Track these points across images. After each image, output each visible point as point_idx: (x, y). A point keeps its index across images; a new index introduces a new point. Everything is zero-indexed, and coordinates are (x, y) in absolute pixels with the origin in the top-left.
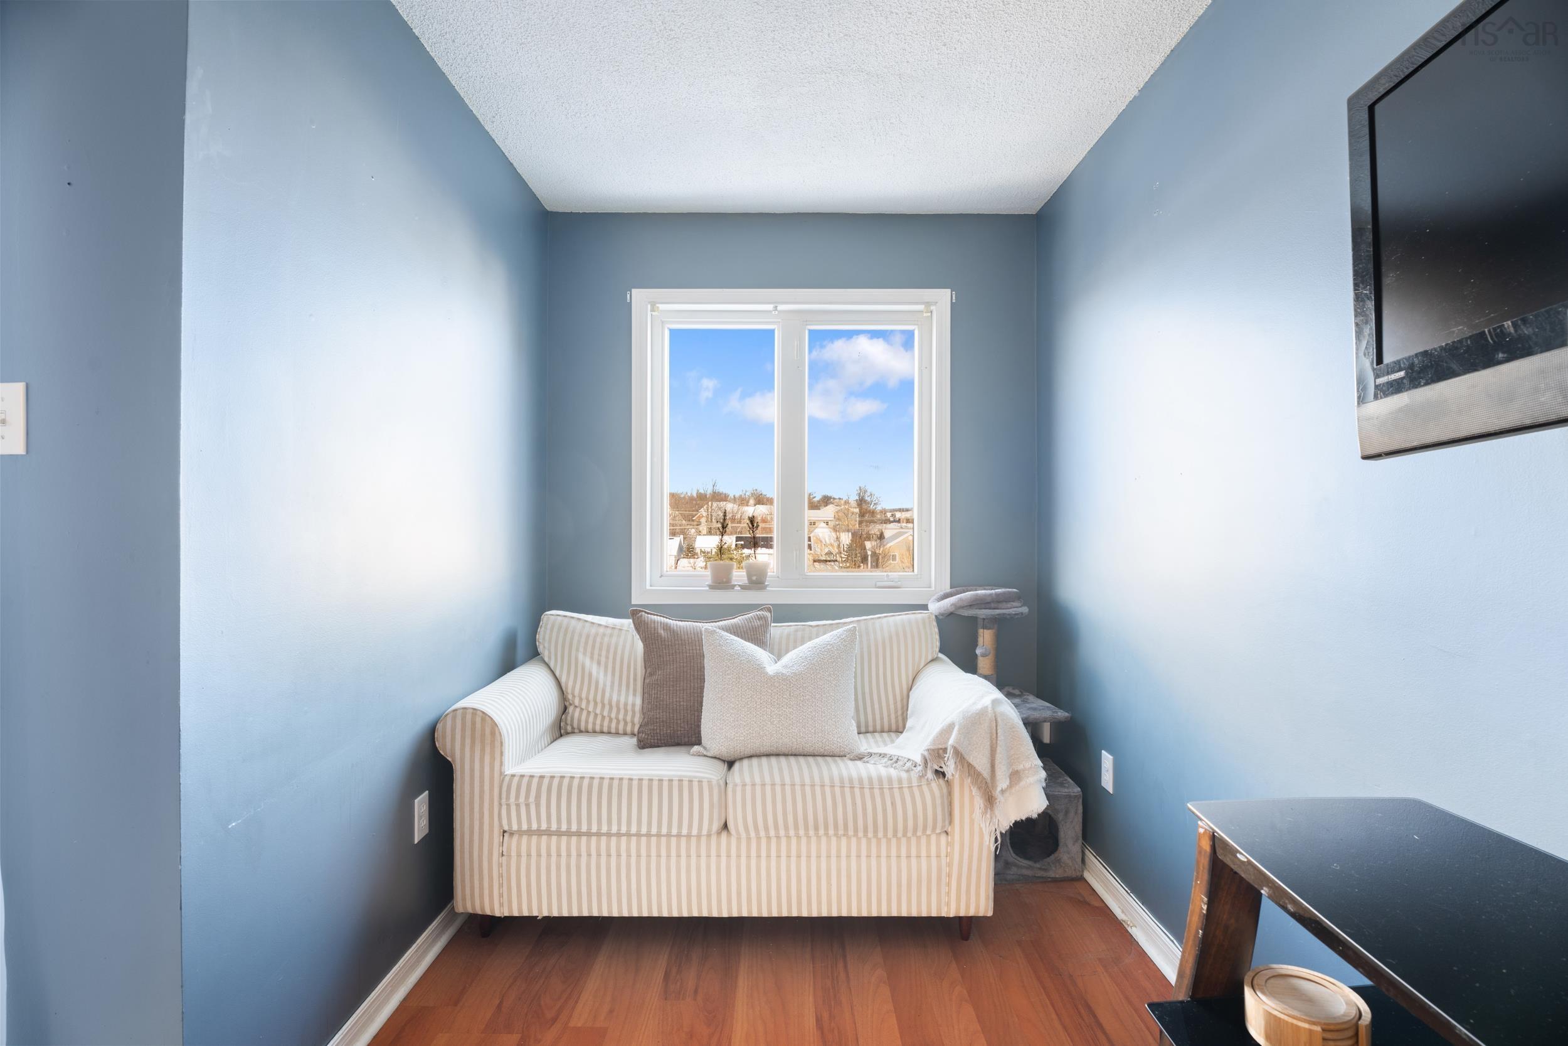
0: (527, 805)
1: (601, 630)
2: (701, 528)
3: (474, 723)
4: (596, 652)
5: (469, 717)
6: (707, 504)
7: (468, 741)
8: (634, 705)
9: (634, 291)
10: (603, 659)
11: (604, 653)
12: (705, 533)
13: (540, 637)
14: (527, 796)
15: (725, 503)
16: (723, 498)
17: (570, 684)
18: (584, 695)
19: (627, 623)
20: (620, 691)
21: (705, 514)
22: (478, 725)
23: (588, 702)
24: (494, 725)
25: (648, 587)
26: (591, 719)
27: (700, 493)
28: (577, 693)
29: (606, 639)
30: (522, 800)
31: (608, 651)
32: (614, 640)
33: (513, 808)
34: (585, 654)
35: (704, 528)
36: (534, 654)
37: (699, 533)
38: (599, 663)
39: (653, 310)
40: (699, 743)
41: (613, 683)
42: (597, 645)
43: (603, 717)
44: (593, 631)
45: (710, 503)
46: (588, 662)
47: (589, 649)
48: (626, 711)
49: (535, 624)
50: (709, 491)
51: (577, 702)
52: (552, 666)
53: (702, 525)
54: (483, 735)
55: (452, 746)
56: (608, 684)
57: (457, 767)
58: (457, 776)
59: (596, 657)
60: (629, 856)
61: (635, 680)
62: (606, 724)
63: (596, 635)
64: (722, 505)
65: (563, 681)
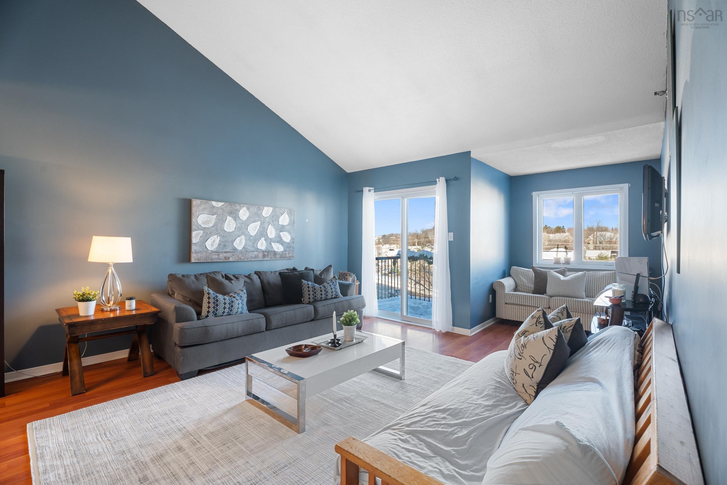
0: (510, 298)
1: (525, 271)
2: (589, 246)
3: (500, 284)
4: (524, 275)
5: (499, 282)
6: (594, 233)
7: (499, 287)
8: (532, 287)
9: (533, 192)
10: (525, 277)
11: (525, 276)
12: (592, 249)
13: (511, 272)
14: (510, 297)
15: (605, 232)
16: (606, 230)
17: (518, 282)
18: (521, 284)
19: (531, 270)
20: (529, 284)
21: (592, 238)
22: (501, 284)
23: (522, 285)
24: (503, 284)
25: (537, 263)
26: (522, 289)
27: (589, 227)
28: (519, 283)
29: (526, 273)
30: (509, 297)
31: (526, 275)
32: (528, 273)
33: (509, 299)
34: (521, 276)
35: (591, 246)
36: (510, 275)
37: (588, 249)
38: (524, 278)
39: (538, 197)
40: (546, 293)
41: (527, 283)
42: (524, 274)
43: (525, 289)
44: (523, 271)
45: (595, 233)
46: (522, 277)
47: (522, 274)
48: (530, 288)
49: (510, 269)
50: (595, 227)
51: (519, 285)
52: (514, 277)
53: (591, 244)
54: (501, 286)
55: (496, 288)
56: (526, 282)
57: (497, 291)
58: (497, 293)
59: (524, 276)
60: (529, 311)
61: (533, 282)
62: (526, 290)
63: (524, 272)
64: (603, 234)
65: (516, 280)
